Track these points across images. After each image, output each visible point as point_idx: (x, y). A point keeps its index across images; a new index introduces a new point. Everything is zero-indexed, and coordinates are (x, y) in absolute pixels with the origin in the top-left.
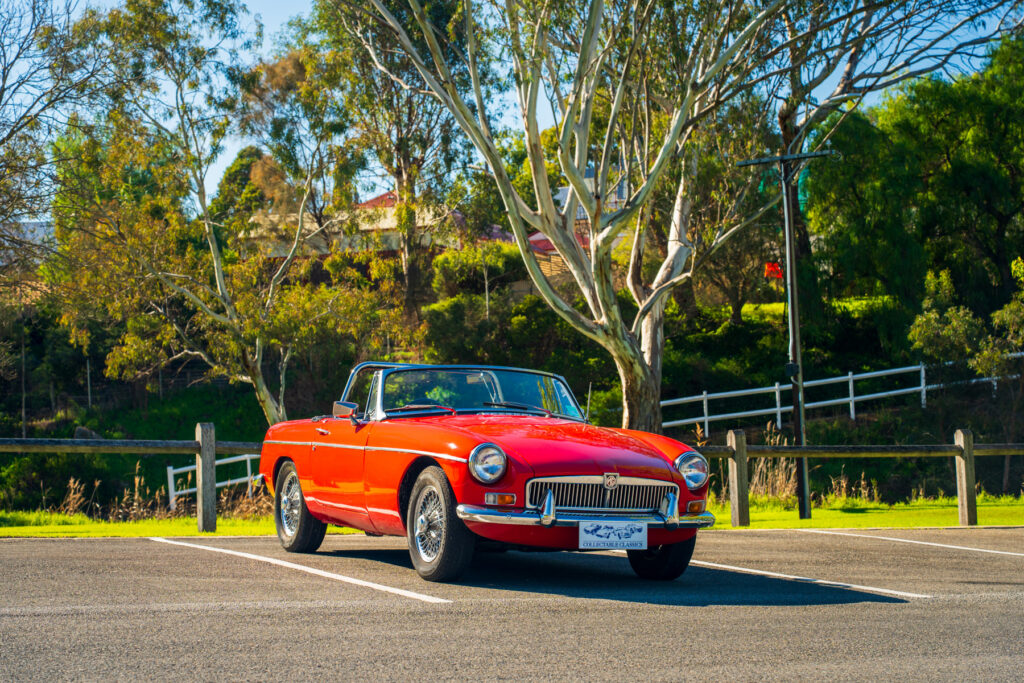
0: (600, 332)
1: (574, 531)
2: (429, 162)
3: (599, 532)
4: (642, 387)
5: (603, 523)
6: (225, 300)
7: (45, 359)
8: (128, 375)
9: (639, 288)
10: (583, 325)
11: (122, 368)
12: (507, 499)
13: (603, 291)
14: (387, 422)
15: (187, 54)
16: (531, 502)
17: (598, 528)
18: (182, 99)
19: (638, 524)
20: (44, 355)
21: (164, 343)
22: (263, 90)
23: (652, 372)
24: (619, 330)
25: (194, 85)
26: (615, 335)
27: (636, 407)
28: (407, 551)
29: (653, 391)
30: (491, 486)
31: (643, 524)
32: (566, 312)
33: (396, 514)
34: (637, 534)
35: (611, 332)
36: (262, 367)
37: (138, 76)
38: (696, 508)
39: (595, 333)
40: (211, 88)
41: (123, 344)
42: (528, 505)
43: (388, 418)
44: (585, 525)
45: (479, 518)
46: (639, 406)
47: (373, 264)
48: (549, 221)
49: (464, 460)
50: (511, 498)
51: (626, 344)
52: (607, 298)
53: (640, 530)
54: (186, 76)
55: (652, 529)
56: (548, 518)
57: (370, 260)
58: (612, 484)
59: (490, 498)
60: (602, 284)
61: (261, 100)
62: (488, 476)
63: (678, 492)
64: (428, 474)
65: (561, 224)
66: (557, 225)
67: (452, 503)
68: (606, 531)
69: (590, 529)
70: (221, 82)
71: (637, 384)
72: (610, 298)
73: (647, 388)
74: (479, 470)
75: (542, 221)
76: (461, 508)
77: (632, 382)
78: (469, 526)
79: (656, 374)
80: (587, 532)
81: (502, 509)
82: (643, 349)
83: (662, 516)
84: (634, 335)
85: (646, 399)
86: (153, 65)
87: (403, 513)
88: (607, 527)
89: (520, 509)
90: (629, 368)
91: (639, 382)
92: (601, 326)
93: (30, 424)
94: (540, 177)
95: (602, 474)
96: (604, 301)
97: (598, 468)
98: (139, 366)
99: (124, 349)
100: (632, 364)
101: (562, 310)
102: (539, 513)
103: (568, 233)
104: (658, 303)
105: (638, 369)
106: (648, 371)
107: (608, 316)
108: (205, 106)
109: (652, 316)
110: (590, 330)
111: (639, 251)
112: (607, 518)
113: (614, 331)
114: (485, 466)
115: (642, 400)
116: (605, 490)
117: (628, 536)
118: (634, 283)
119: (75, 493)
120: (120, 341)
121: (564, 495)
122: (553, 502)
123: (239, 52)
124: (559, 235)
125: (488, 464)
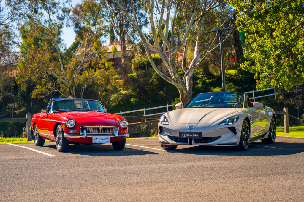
0: (173, 81)
1: (91, 139)
2: (130, 31)
3: (98, 139)
4: (186, 97)
5: (98, 137)
6: (64, 75)
7: (18, 93)
8: (39, 97)
9: (185, 68)
10: (168, 79)
11: (37, 96)
12: (75, 132)
13: (173, 69)
14: (53, 114)
15: (51, 4)
16: (81, 132)
17: (97, 138)
18: (50, 17)
19: (107, 137)
20: (18, 92)
21: (48, 88)
22: (79, 12)
23: (189, 92)
24: (178, 80)
25: (54, 13)
26: (177, 82)
27: (184, 103)
28: (56, 146)
29: (189, 98)
30: (71, 129)
31: (109, 137)
32: (163, 76)
33: (53, 136)
34: (107, 139)
35: (176, 81)
36: (75, 94)
37: (36, 12)
38: (124, 133)
39: (171, 82)
40: (58, 14)
41: (37, 89)
42: (80, 133)
43: (54, 113)
44: (94, 137)
45: (69, 136)
46: (185, 102)
47: (106, 63)
48: (158, 49)
49: (65, 123)
50: (76, 132)
51: (180, 84)
52: (174, 71)
53: (108, 138)
54: (51, 10)
55: (111, 138)
56: (85, 136)
57: (105, 63)
58: (101, 128)
59: (71, 132)
60: (173, 67)
61: (78, 15)
62: (71, 126)
63: (119, 129)
64: (59, 127)
65: (161, 50)
66: (160, 50)
67: (63, 133)
68: (100, 139)
69: (95, 138)
70: (60, 12)
71: (184, 96)
72: (175, 71)
73: (187, 97)
74: (69, 125)
75: (156, 49)
76: (65, 134)
77: (183, 95)
78: (67, 139)
79: (190, 93)
80: (94, 139)
81: (74, 134)
82: (186, 86)
83: (114, 135)
84: (183, 82)
85: (187, 100)
86: (41, 8)
87: (55, 136)
88: (100, 138)
89: (78, 134)
90: (182, 91)
91: (185, 95)
92: (173, 79)
93: (14, 112)
94: (155, 37)
95: (98, 125)
96: (173, 72)
97: (97, 124)
98: (41, 95)
99: (37, 90)
100: (182, 90)
101: (161, 75)
102: (83, 135)
103: (164, 53)
104: (191, 72)
105: (184, 91)
106: (187, 92)
107: (174, 76)
108: (56, 19)
109: (189, 76)
110: (170, 81)
111: (185, 57)
112: (100, 136)
113: (177, 81)
114: (70, 124)
115: (186, 100)
116: (100, 129)
117: (105, 140)
118: (184, 67)
119: (25, 132)
120: (36, 88)
121: (88, 130)
122: (86, 132)
123: (65, 3)
124: (161, 53)
125: (71, 123)
